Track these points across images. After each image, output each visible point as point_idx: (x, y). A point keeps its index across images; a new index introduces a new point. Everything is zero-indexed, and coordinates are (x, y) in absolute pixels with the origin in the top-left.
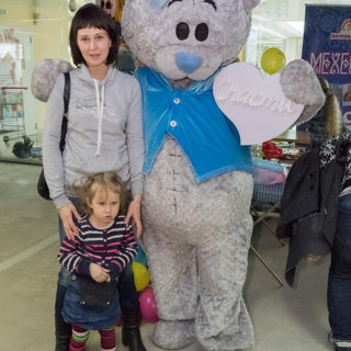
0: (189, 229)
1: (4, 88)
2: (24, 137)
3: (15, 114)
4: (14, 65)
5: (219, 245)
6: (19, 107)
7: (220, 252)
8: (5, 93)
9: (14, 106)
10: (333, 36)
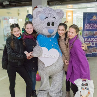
10: (91, 20)
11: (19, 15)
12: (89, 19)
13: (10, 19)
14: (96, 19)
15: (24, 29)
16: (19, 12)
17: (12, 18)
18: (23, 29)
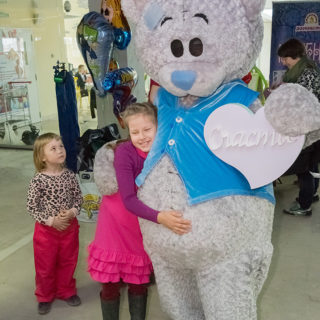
0: (186, 251)
1: (10, 83)
2: (30, 125)
3: (21, 105)
4: (18, 62)
5: (218, 269)
6: (25, 99)
7: (220, 277)
8: (11, 88)
9: (20, 98)
10: (298, 29)
11: (35, 22)
12: (293, 27)
13: (4, 36)
14: (317, 25)
15: (60, 70)
16: (37, 11)
17: (12, 35)
18: (56, 72)
